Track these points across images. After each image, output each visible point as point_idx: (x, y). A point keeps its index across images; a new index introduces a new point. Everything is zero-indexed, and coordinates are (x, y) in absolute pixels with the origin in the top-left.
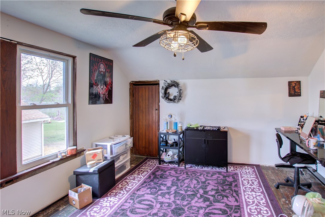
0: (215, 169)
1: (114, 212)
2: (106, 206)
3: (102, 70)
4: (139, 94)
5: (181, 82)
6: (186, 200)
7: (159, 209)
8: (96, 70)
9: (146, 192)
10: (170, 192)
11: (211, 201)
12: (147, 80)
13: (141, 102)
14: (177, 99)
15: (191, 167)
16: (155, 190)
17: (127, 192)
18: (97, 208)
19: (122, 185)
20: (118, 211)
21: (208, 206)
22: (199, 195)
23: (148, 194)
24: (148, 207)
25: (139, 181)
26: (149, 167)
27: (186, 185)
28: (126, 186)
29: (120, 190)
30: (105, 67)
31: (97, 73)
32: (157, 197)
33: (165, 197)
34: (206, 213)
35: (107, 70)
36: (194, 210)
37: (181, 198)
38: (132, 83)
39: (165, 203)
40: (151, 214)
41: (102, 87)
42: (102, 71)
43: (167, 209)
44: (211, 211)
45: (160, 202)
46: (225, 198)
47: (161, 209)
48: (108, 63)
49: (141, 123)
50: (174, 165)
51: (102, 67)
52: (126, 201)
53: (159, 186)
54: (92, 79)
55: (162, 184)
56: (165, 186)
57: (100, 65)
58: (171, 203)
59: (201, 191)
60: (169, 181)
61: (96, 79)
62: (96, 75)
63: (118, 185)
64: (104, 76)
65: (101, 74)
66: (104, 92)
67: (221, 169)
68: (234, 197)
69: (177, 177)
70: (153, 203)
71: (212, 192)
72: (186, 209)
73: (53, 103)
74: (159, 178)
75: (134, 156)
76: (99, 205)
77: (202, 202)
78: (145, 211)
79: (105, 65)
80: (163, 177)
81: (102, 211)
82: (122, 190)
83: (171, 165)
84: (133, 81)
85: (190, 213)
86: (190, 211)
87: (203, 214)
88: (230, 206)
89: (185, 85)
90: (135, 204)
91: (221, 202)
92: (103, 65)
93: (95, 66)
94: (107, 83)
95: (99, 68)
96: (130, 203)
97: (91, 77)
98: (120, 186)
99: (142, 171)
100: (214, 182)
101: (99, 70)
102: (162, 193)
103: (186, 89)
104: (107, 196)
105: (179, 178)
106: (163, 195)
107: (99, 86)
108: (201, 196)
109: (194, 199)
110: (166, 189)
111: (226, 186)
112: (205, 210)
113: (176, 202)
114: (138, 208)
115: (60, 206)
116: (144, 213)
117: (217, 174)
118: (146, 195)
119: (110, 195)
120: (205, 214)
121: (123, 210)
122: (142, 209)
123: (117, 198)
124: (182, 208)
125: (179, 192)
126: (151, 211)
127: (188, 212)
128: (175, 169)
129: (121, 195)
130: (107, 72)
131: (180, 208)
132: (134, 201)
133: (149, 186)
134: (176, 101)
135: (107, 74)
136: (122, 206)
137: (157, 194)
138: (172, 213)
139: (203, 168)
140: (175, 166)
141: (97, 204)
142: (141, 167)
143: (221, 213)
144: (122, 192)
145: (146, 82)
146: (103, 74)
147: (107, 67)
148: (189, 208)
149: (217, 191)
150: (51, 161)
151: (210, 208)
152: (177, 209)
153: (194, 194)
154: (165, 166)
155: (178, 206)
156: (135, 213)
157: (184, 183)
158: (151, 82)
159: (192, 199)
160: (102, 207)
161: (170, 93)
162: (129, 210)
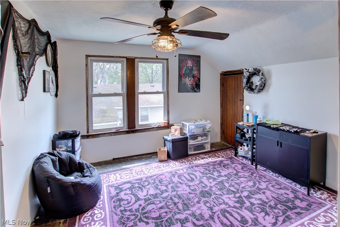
0: (295, 184)
1: (171, 171)
2: (171, 166)
3: (190, 65)
4: (228, 84)
5: (265, 69)
6: (222, 191)
7: (195, 184)
8: (184, 66)
9: (200, 170)
10: (217, 179)
11: (243, 206)
12: (233, 70)
13: (229, 92)
14: (257, 89)
15: (265, 171)
16: (208, 172)
17: (190, 164)
18: (166, 164)
19: (191, 159)
20: (173, 172)
21: (235, 207)
22: (238, 195)
23: (200, 172)
24: (190, 179)
25: (204, 161)
26: (224, 154)
27: (238, 182)
28: (193, 160)
29: (187, 161)
30: (193, 62)
31: (185, 68)
32: (203, 177)
33: (208, 180)
34: (225, 210)
35: (194, 65)
36: (219, 201)
37: (220, 188)
38: (222, 74)
39: (204, 184)
40: (187, 184)
41: (190, 79)
42: (189, 67)
43: (200, 188)
44: (232, 212)
45: (202, 181)
46: (263, 214)
47: (197, 186)
48: (195, 59)
49: (228, 112)
50: (248, 161)
51: (190, 63)
52: (183, 169)
53: (214, 171)
54: (181, 73)
55: (218, 171)
56: (218, 173)
57: (187, 62)
58: (208, 186)
59: (245, 194)
60: (226, 172)
61: (184, 73)
62: (184, 70)
63: (189, 158)
64: (192, 70)
65: (189, 69)
66: (192, 83)
67: (304, 189)
68: (277, 220)
69: (238, 172)
70: (196, 179)
71: (255, 201)
72: (213, 196)
73: (155, 91)
74: (222, 166)
75: (223, 142)
76: (168, 164)
77: (234, 201)
78: (186, 180)
79: (192, 61)
80: (226, 167)
81: (166, 167)
82: (188, 161)
83: (245, 160)
84: (223, 72)
85: (212, 201)
86: (214, 200)
87: (222, 208)
88: (259, 222)
89: (269, 72)
90: (186, 173)
91: (252, 213)
92: (190, 61)
93: (183, 63)
94: (194, 76)
95: (187, 64)
96: (183, 171)
97: (180, 72)
98: (190, 159)
99: (215, 155)
100: (272, 195)
101: (187, 66)
102: (210, 176)
103: (270, 77)
104: (177, 161)
105: (239, 174)
106: (208, 178)
107: (187, 79)
108: (240, 197)
109: (230, 194)
110: (216, 176)
111: (282, 206)
112: (227, 208)
113: (212, 188)
114: (184, 176)
115: (154, 155)
116: (184, 181)
117: (291, 190)
118: (198, 172)
119: (179, 161)
120: (223, 210)
121: (176, 172)
122: (186, 178)
123: (180, 165)
124: (211, 194)
125: (224, 183)
126: (189, 182)
127: (212, 199)
128: (245, 165)
129: (184, 164)
130: (195, 66)
131: (210, 193)
132: (187, 172)
133: (207, 167)
134: (256, 91)
135: (194, 68)
136: (178, 170)
137: (206, 175)
138: (200, 192)
139: (279, 178)
140: (248, 163)
141: (168, 163)
142: (218, 152)
143: (239, 219)
144: (186, 163)
145: (233, 72)
146: (190, 69)
147: (194, 62)
148: (216, 198)
149: (263, 203)
150: (152, 127)
151: (235, 210)
152: (207, 192)
153: (235, 192)
154: (239, 160)
155: (209, 191)
156: (180, 178)
157: (238, 180)
158: (236, 71)
159: (228, 194)
160: (168, 165)
161: (253, 82)
162: (179, 174)
